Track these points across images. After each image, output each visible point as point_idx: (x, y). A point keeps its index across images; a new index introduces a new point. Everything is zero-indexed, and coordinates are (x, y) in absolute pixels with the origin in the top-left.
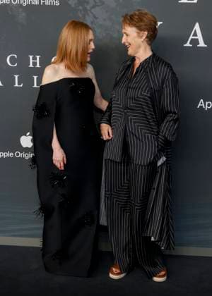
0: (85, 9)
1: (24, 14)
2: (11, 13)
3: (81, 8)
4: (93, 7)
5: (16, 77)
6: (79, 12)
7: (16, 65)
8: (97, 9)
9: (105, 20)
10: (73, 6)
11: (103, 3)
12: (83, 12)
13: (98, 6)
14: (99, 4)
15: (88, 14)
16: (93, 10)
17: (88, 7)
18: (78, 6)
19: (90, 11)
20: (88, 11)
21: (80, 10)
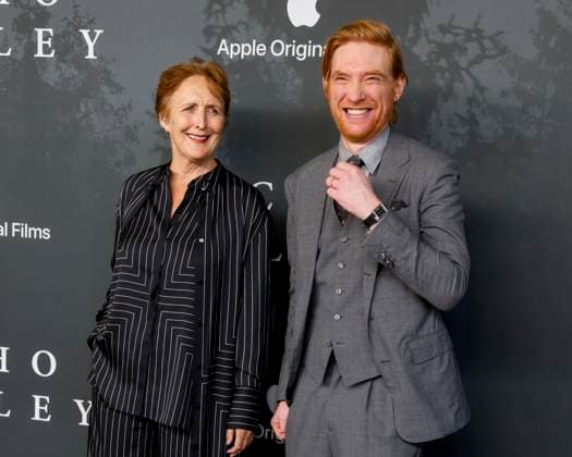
0: (455, 69)
1: (297, 81)
2: (265, 78)
3: (443, 63)
4: (477, 61)
6: (438, 75)
8: (487, 65)
9: (504, 94)
10: (424, 58)
11: (503, 51)
12: (447, 75)
13: (491, 57)
14: (493, 52)
15: (462, 81)
16: (475, 70)
17: (463, 62)
18: (437, 60)
19: (467, 70)
20: (463, 72)
21: (442, 70)
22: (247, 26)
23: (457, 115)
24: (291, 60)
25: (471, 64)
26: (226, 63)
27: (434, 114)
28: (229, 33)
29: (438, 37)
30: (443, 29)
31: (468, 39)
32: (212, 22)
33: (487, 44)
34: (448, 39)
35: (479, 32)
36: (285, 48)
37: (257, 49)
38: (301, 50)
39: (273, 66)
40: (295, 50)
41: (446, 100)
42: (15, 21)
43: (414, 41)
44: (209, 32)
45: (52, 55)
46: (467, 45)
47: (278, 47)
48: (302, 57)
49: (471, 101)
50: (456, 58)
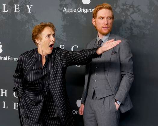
0: (126, 15)
1: (85, 19)
2: (75, 17)
3: (123, 14)
4: (133, 13)
6: (122, 17)
8: (135, 14)
9: (140, 22)
10: (118, 13)
11: (139, 11)
12: (124, 17)
13: (137, 12)
15: (129, 19)
16: (132, 16)
17: (129, 13)
18: (122, 13)
19: (129, 16)
21: (123, 16)
22: (71, 4)
23: (127, 27)
24: (83, 13)
25: (131, 14)
26: (65, 14)
27: (121, 27)
28: (66, 6)
29: (122, 7)
30: (124, 5)
31: (130, 7)
32: (62, 3)
33: (135, 9)
34: (125, 7)
35: (133, 5)
36: (81, 10)
37: (74, 10)
38: (86, 10)
39: (78, 14)
40: (84, 10)
41: (124, 24)
42: (9, 3)
43: (116, 8)
44: (61, 5)
45: (19, 12)
46: (130, 9)
47: (79, 9)
48: (86, 12)
49: (131, 24)
50: (127, 12)
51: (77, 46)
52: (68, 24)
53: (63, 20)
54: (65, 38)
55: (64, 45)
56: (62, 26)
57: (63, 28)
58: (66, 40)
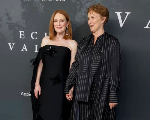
0: (81, 4)
1: (43, 7)
2: (34, 6)
3: (78, 3)
5: (36, 46)
6: (77, 6)
7: (36, 39)
10: (74, 2)
12: (79, 6)
13: (90, 2)
14: (90, 0)
15: (83, 7)
16: (86, 5)
18: (77, 2)
19: (84, 5)
20: (83, 5)
23: (82, 16)
25: (85, 3)
27: (77, 15)
39: (36, 2)
41: (79, 12)
50: (82, 2)
51: (36, 33)
52: (27, 11)
53: (22, 7)
54: (24, 25)
55: (24, 32)
56: (22, 13)
57: (22, 15)
58: (25, 27)
